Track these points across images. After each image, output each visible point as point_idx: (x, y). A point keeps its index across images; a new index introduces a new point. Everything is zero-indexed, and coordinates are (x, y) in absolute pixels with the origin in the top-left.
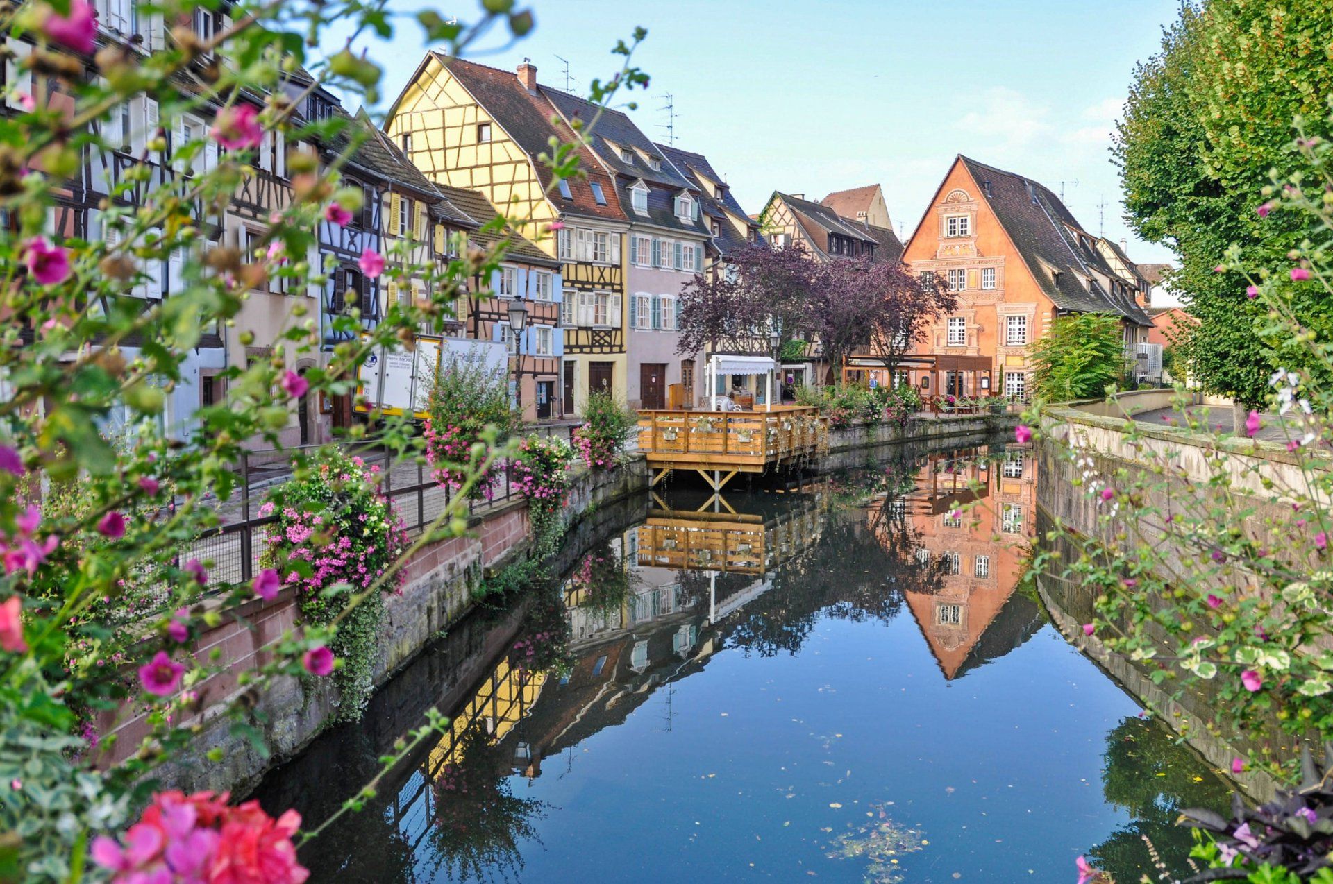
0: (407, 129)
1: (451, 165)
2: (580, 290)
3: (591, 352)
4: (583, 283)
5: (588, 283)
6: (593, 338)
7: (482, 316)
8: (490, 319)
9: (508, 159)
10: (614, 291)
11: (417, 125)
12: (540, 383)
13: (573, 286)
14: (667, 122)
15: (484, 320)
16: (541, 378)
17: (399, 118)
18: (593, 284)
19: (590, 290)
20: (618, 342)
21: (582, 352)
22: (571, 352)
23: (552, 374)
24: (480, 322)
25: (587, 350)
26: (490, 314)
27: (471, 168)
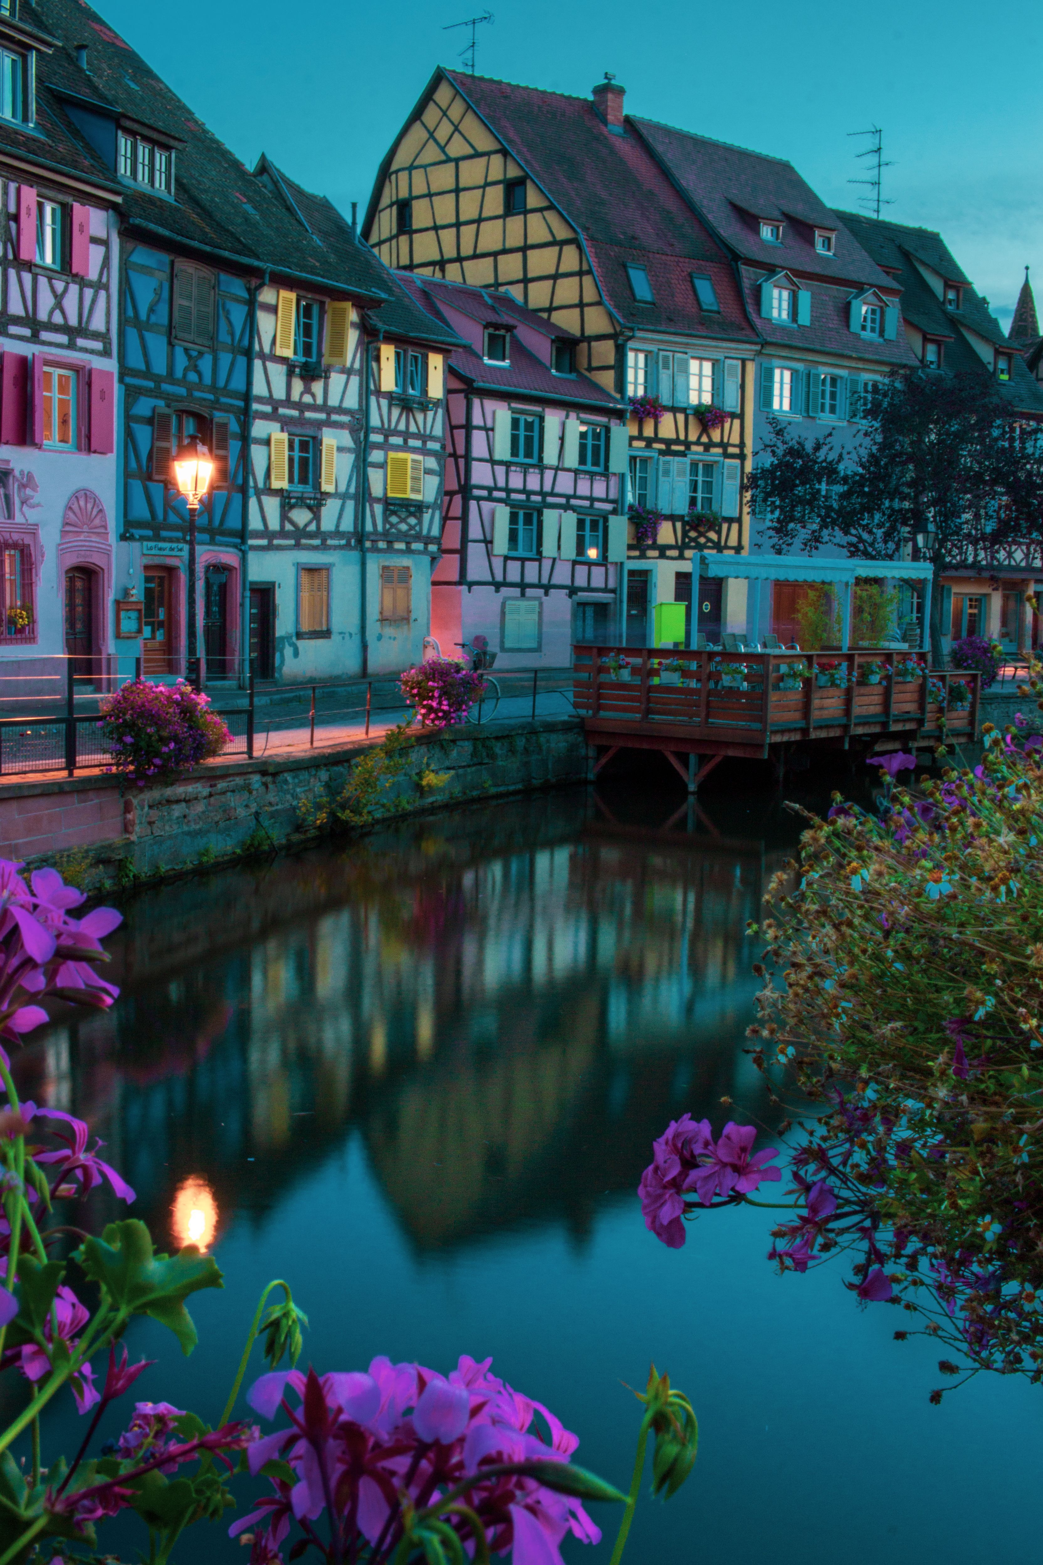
0: (404, 194)
1: (466, 250)
2: (662, 453)
3: (681, 557)
4: (668, 442)
5: (677, 441)
6: (685, 534)
7: (476, 492)
8: (490, 499)
9: (550, 239)
10: (726, 455)
11: (419, 188)
12: (582, 605)
13: (649, 445)
14: (872, 175)
15: (479, 499)
16: (583, 596)
17: (393, 177)
18: (687, 444)
19: (683, 454)
20: (733, 541)
21: (662, 556)
22: (643, 556)
23: (606, 590)
24: (473, 504)
25: (674, 553)
26: (490, 490)
27: (495, 254)
